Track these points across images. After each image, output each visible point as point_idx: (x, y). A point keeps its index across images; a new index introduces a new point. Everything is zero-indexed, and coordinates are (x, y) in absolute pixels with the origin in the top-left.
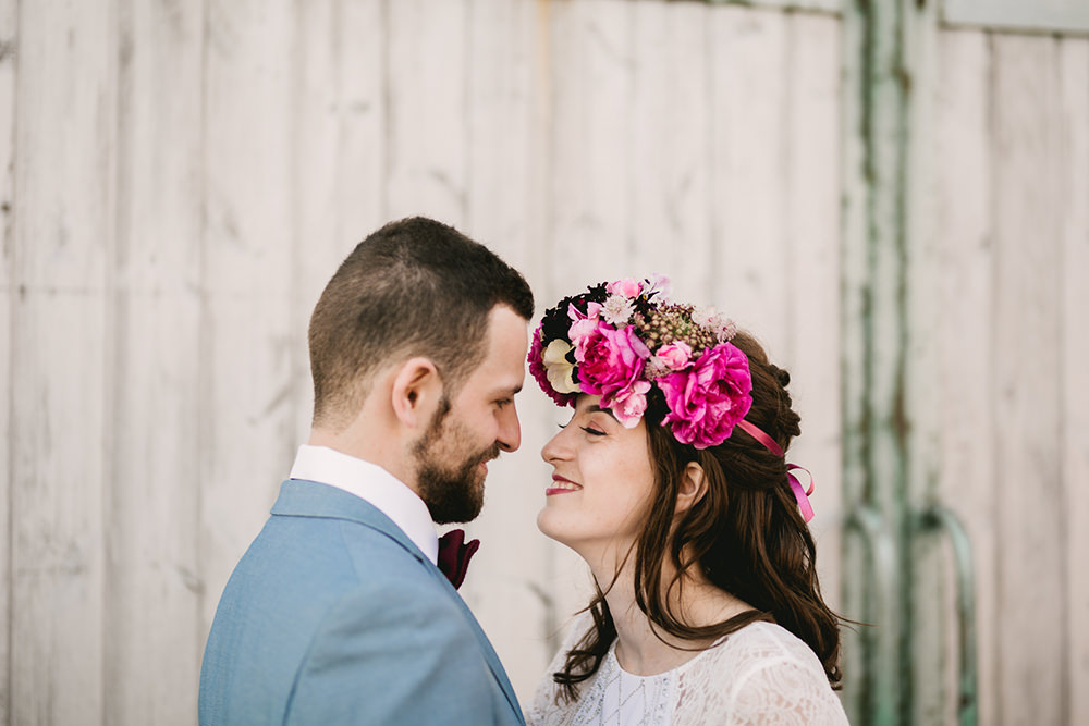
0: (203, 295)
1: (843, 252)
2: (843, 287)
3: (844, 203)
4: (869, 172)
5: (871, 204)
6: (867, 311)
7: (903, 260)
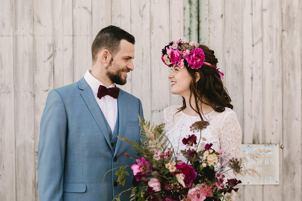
0: (33, 35)
1: (184, 20)
2: (184, 28)
3: (184, 9)
4: (190, 2)
5: (190, 8)
6: (190, 34)
7: (199, 22)
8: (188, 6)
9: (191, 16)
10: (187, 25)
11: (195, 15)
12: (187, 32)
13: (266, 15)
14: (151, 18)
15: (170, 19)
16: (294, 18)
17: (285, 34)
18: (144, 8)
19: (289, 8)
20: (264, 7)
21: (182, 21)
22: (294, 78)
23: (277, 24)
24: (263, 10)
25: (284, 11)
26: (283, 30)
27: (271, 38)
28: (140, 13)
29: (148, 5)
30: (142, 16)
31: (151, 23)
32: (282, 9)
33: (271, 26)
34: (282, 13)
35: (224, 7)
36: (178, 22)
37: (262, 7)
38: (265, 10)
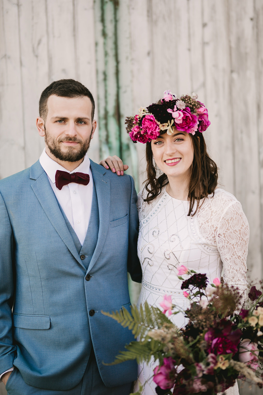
1: (97, 61)
2: (97, 72)
3: (96, 44)
4: (104, 34)
5: (105, 44)
6: (105, 79)
7: (117, 62)
8: (101, 40)
9: (106, 54)
10: (101, 68)
11: (111, 53)
12: (101, 77)
13: (209, 51)
14: (50, 59)
15: (76, 60)
16: (246, 54)
17: (235, 76)
18: (39, 43)
19: (239, 39)
20: (206, 40)
21: (93, 62)
22: (249, 136)
23: (223, 62)
24: (204, 44)
25: (233, 45)
26: (232, 71)
27: (216, 83)
28: (34, 51)
29: (44, 40)
30: (37, 56)
31: (50, 65)
32: (229, 41)
33: (216, 66)
34: (230, 48)
35: (152, 41)
36: (89, 63)
37: (203, 38)
38: (207, 43)
